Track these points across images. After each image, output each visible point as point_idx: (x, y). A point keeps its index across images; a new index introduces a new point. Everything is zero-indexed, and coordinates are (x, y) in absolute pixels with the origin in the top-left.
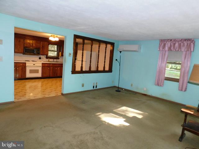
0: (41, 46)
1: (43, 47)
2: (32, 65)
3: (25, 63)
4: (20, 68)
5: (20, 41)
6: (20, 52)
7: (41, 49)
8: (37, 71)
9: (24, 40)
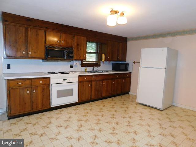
0: (75, 45)
1: (78, 45)
2: (61, 81)
3: (49, 78)
4: (40, 89)
5: (37, 35)
6: (38, 56)
7: (75, 50)
8: (69, 93)
9: (45, 32)
